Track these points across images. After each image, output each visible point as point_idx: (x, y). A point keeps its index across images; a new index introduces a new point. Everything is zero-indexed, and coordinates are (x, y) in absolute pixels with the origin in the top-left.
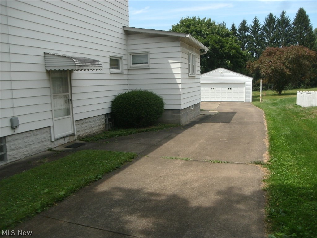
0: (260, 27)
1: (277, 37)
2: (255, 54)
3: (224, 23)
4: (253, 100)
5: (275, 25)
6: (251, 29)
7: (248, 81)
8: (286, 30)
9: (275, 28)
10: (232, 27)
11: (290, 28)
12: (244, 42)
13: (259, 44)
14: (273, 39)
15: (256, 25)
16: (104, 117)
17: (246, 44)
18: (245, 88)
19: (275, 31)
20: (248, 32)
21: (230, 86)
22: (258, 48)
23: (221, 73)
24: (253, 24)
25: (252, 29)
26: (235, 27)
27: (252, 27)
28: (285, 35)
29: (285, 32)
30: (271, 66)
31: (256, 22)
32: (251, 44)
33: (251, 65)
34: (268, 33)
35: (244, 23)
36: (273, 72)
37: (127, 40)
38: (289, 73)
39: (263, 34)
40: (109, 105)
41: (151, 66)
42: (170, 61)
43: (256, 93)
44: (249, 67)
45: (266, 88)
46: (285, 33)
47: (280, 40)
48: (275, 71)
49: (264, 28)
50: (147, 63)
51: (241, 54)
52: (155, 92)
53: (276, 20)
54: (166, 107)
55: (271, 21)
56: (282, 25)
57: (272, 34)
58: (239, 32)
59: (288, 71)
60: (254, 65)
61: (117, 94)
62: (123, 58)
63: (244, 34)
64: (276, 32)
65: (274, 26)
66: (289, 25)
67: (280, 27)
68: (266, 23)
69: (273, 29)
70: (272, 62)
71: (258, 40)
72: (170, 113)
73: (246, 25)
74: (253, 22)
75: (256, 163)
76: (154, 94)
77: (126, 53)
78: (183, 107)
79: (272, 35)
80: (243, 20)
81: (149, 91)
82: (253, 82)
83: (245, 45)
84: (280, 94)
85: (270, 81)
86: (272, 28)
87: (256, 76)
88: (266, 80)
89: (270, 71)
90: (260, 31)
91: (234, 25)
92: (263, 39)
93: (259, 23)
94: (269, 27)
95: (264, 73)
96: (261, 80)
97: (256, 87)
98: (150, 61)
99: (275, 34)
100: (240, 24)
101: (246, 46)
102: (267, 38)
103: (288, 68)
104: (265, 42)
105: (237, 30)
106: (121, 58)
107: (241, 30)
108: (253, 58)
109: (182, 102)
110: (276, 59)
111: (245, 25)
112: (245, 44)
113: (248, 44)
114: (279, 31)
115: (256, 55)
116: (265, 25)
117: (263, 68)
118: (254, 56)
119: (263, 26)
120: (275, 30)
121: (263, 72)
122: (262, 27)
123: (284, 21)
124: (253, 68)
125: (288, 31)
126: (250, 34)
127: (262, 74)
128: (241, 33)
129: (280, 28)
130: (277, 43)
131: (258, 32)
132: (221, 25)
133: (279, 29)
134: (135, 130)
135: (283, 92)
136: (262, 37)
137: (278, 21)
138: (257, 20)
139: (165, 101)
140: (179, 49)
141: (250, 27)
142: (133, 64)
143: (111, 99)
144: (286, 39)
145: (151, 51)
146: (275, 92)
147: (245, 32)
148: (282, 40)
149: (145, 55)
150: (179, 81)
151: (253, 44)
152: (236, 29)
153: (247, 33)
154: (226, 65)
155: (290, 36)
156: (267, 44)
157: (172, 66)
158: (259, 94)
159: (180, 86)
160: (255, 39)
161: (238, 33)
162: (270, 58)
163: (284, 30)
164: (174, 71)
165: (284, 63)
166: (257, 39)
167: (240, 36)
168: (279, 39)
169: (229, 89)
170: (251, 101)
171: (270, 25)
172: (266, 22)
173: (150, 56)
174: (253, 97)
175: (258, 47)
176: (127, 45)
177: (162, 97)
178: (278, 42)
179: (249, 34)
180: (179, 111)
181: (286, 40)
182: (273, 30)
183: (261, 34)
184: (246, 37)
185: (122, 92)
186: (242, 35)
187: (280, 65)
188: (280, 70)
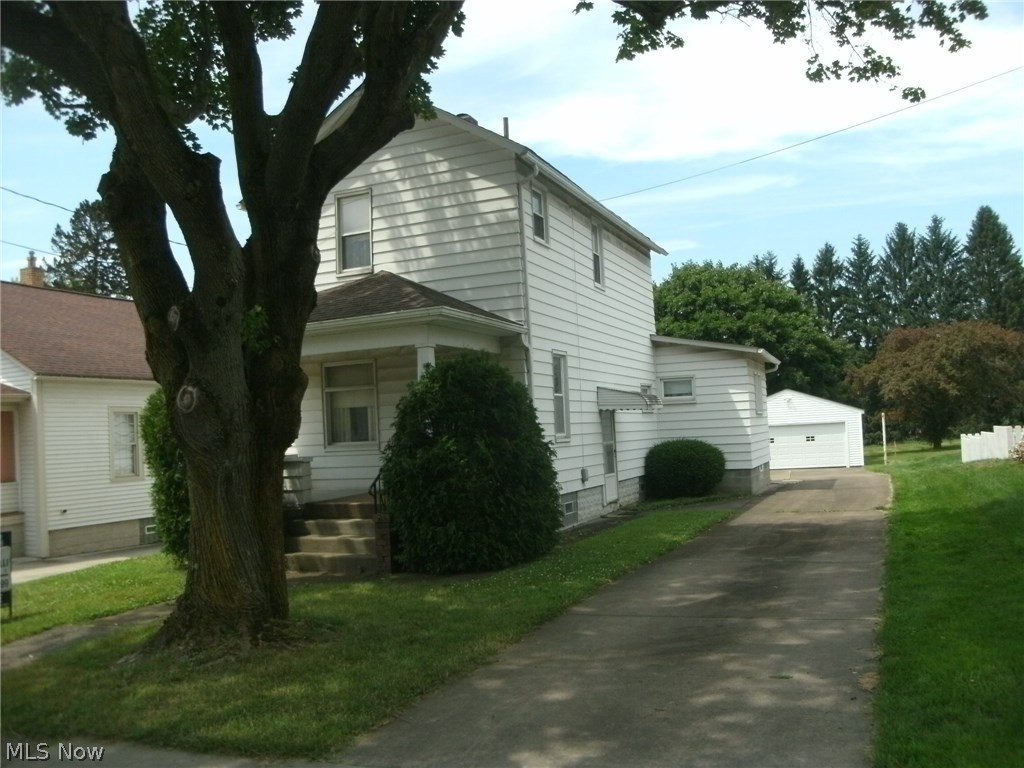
0: (874, 262)
1: (923, 288)
2: (864, 339)
3: (771, 257)
4: (866, 463)
5: (914, 255)
6: (848, 270)
7: (853, 418)
8: (948, 267)
9: (916, 265)
10: (794, 267)
11: (957, 262)
12: (831, 307)
13: (873, 311)
14: (912, 294)
15: (862, 259)
16: (637, 480)
17: (838, 313)
18: (846, 434)
19: (915, 273)
20: (840, 277)
21: (810, 431)
22: (873, 323)
23: (789, 401)
24: (852, 256)
25: (851, 269)
26: (802, 267)
27: (852, 264)
28: (946, 282)
29: (943, 274)
30: (908, 376)
31: (861, 250)
32: (849, 310)
33: (856, 375)
34: (898, 279)
35: (827, 254)
36: (914, 390)
37: (654, 356)
38: (954, 392)
39: (882, 281)
40: (641, 463)
41: (699, 400)
42: (731, 391)
43: (875, 449)
44: (851, 382)
45: (899, 434)
46: (946, 278)
47: (933, 296)
48: (921, 387)
49: (886, 265)
50: (691, 394)
51: (829, 350)
52: (710, 441)
53: (916, 243)
54: (729, 466)
55: (903, 244)
56: (936, 255)
57: (910, 279)
58: (815, 278)
59: (954, 388)
60: (863, 374)
61: (650, 445)
62: (653, 386)
63: (831, 284)
64: (918, 274)
65: (914, 259)
66: (956, 255)
67: (931, 261)
68: (888, 250)
69: (911, 268)
70: (908, 365)
71: (869, 299)
72: (733, 476)
73: (834, 259)
74: (853, 250)
75: (877, 509)
76: (710, 445)
77: (653, 378)
78: (754, 465)
79: (909, 284)
80: (824, 247)
81: (699, 439)
82: (865, 419)
83: (835, 316)
84: (938, 447)
85: (907, 416)
86: (907, 263)
87: (870, 402)
88: (897, 414)
89: (904, 388)
90: (874, 272)
91: (799, 259)
92: (885, 296)
93: (869, 251)
94: (899, 264)
95: (891, 395)
96: (883, 414)
97: (871, 434)
98: (697, 391)
99: (915, 281)
100: (818, 257)
101: (838, 317)
102: (895, 293)
103: (950, 378)
104: (889, 305)
105: (810, 273)
106: (649, 387)
107: (820, 275)
108: (860, 353)
109: (753, 456)
110: (919, 359)
111: (831, 260)
112: (833, 312)
113: (842, 312)
114: (928, 272)
115: (867, 342)
116: (888, 256)
117: (888, 382)
118: (863, 345)
119: (882, 259)
120: (917, 270)
121: (887, 392)
122: (879, 262)
123: (939, 244)
124: (861, 380)
125: (952, 272)
126: (847, 282)
127: (886, 397)
128: (821, 283)
129: (929, 264)
130: (923, 305)
131: (867, 277)
132: (763, 262)
133: (926, 267)
134: (690, 500)
135: (945, 443)
136: (879, 291)
137: (924, 244)
138: (862, 244)
139: (726, 456)
140: (745, 371)
141: (846, 264)
142: (666, 395)
143: (643, 454)
144: (948, 293)
145: (698, 374)
146: (926, 445)
147: (832, 280)
148: (938, 296)
149: (688, 381)
150: (747, 423)
151: (855, 310)
152: (807, 272)
153: (837, 281)
154: (794, 381)
155: (960, 283)
156: (895, 309)
157: (735, 398)
158: (880, 452)
159: (749, 431)
160: (861, 296)
161: (812, 281)
162: (904, 355)
163: (940, 269)
164: (739, 406)
165: (941, 369)
166: (867, 298)
167: (819, 291)
168: (930, 295)
169: (808, 439)
170: (862, 464)
171: (900, 259)
172: (890, 247)
173: (697, 383)
174: (865, 457)
175: (872, 320)
176: (655, 364)
177: (722, 449)
178: (926, 304)
179: (843, 284)
180: (748, 471)
181: (950, 295)
182: (910, 270)
183: (878, 282)
184: (836, 293)
185: (658, 442)
186: (825, 287)
187: (929, 372)
188: (930, 384)
